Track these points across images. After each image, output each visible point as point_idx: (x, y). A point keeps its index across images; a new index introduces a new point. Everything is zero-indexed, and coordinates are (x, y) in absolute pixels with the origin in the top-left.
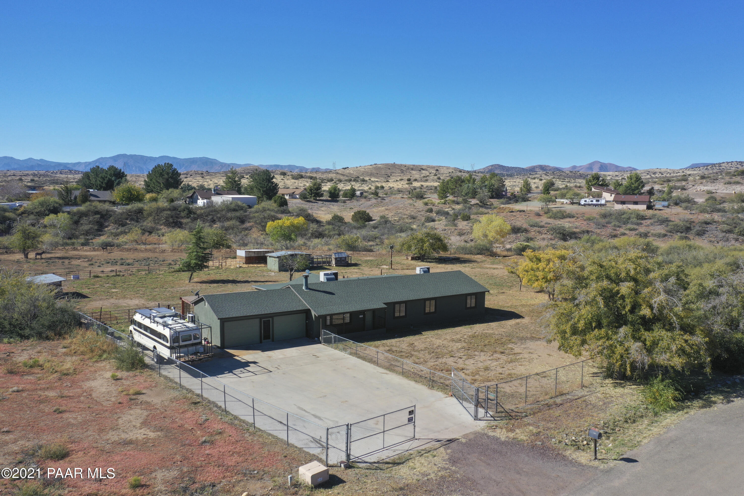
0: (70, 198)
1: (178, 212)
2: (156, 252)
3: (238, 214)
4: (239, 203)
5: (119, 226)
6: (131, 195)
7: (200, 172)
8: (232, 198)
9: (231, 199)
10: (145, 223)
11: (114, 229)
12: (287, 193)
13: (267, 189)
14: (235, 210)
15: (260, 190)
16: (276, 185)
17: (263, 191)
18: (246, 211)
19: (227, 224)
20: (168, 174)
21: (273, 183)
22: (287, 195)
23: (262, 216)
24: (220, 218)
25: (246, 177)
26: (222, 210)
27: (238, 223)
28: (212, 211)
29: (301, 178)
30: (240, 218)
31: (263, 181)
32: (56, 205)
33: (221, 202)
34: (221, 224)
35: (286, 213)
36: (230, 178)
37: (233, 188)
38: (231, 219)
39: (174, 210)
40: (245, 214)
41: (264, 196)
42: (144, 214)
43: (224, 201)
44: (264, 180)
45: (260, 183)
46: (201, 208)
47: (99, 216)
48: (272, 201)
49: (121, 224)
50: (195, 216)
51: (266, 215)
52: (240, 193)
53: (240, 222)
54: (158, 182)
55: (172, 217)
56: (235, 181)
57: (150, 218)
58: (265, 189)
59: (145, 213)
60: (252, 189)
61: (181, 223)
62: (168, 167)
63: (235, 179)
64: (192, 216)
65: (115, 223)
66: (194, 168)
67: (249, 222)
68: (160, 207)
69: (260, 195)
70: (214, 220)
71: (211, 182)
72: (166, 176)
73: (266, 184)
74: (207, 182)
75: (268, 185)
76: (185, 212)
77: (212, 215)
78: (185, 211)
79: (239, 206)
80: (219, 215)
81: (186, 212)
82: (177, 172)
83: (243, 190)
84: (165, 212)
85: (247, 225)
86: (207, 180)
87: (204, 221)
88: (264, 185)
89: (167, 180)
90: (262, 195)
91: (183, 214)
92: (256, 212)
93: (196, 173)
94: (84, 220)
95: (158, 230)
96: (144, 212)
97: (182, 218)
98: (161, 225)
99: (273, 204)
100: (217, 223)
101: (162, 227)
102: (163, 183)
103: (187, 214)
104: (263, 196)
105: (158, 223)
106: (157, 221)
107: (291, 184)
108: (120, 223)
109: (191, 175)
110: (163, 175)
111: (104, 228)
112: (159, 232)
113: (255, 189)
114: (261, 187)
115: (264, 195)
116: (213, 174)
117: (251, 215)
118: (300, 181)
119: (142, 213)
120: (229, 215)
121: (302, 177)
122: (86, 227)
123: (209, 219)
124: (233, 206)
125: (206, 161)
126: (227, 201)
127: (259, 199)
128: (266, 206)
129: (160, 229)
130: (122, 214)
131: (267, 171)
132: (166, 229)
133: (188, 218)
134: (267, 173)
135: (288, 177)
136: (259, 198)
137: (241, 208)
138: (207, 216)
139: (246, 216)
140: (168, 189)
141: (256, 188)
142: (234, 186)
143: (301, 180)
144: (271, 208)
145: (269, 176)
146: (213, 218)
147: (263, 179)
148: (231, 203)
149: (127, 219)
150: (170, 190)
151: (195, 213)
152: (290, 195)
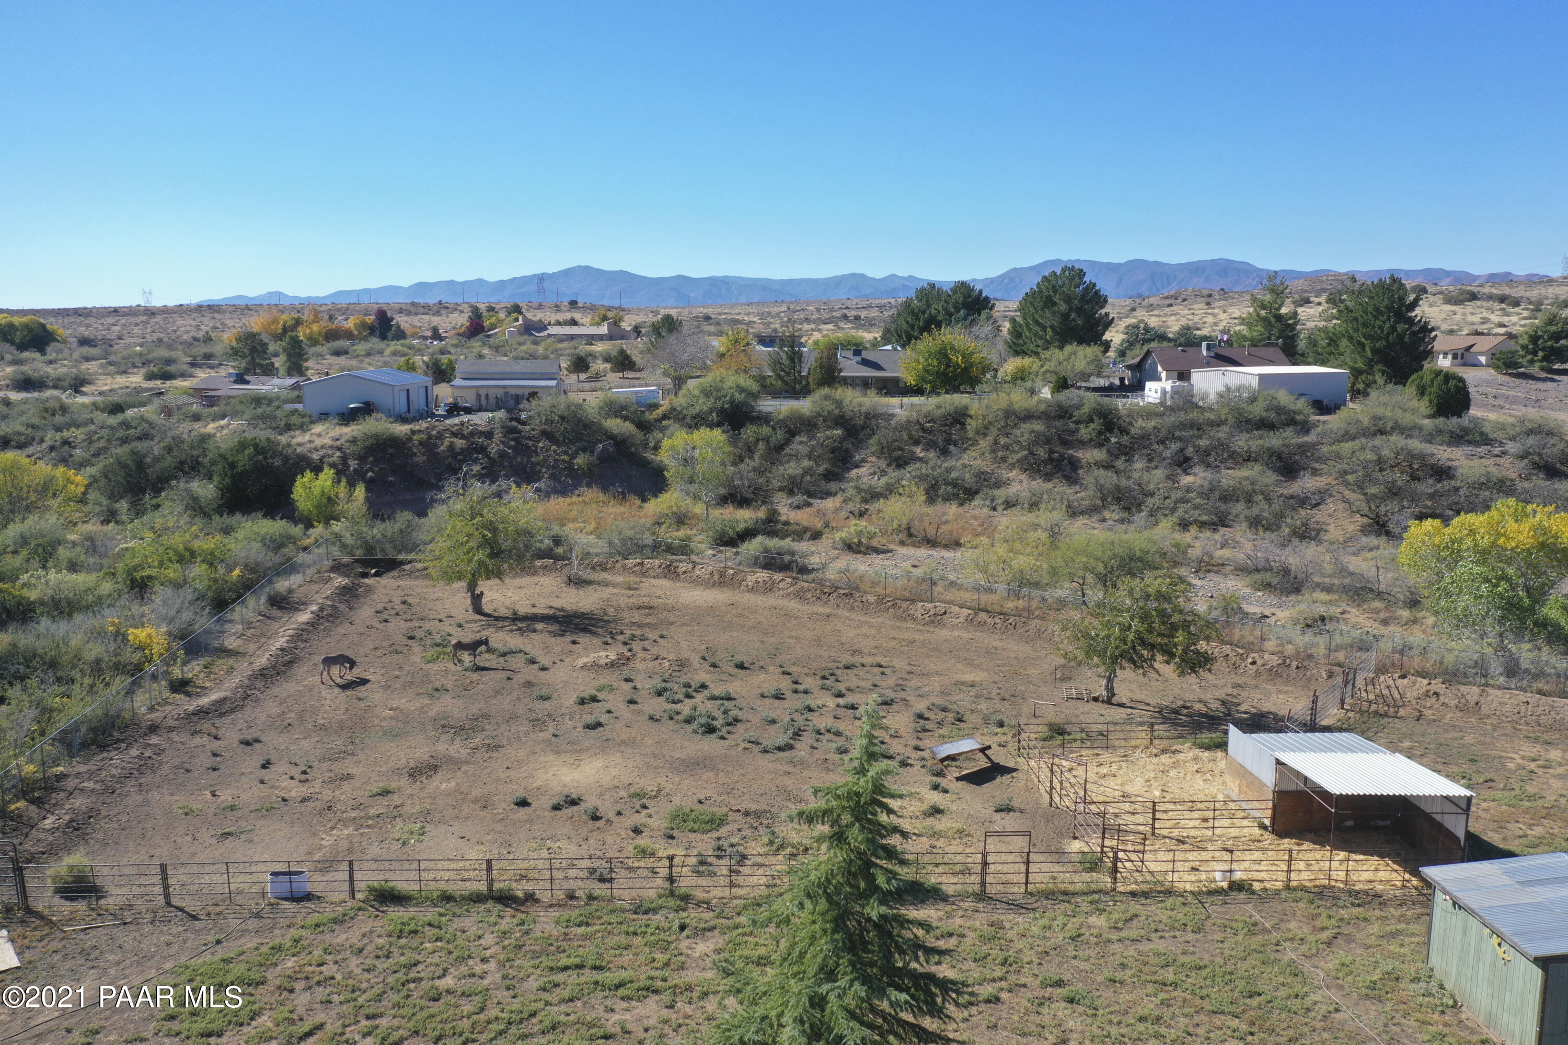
0: (800, 372)
1: (1072, 426)
2: (914, 619)
3: (1274, 441)
4: (1284, 398)
5: (889, 465)
6: (948, 366)
7: (1206, 292)
8: (1262, 377)
9: (1255, 382)
10: (965, 459)
11: (875, 473)
12: (1447, 348)
13: (1389, 345)
14: (1265, 425)
15: (1363, 346)
16: (1425, 330)
17: (1375, 351)
18: (1305, 427)
19: (1231, 477)
20: (1068, 299)
21: (1411, 321)
22: (1445, 354)
23: (1371, 456)
24: (1207, 452)
25: (1317, 300)
26: (1219, 423)
27: (1270, 477)
28: (1182, 426)
29: (1469, 301)
30: (1280, 457)
31: (1376, 318)
32: (739, 397)
33: (1220, 395)
34: (1209, 475)
35: (1470, 443)
36: (1263, 307)
37: (1269, 338)
38: (1249, 458)
39: (1061, 417)
40: (1306, 439)
41: (1376, 368)
42: (969, 427)
43: (1228, 389)
44: (1381, 313)
45: (1365, 325)
46: (1149, 412)
47: (838, 432)
48: (1410, 391)
49: (897, 459)
50: (1125, 439)
51: (1386, 452)
52: (1292, 355)
53: (1278, 471)
54: (1037, 323)
55: (1048, 441)
56: (1279, 318)
57: (984, 444)
58: (1380, 344)
59: (972, 425)
60: (1333, 341)
61: (1074, 464)
62: (1071, 279)
63: (1279, 309)
64: (1113, 440)
65: (880, 454)
66: (1198, 283)
67: (1315, 472)
68: (1016, 407)
69: (1360, 365)
70: (1187, 459)
71: (1223, 316)
72: (1063, 307)
73: (1387, 325)
74: (1214, 315)
75: (1393, 328)
76: (1092, 426)
77: (1180, 439)
78: (1092, 421)
79: (1279, 410)
80: (1204, 442)
81: (1095, 425)
82: (1097, 293)
83: (1302, 345)
84: (1026, 426)
85: (1307, 483)
86: (1216, 311)
87: (1150, 460)
88: (1381, 328)
89: (1065, 316)
90: (1370, 364)
91: (1085, 432)
92: (1348, 436)
93: (1197, 295)
94: (800, 445)
95: (998, 485)
96: (969, 420)
97: (1082, 444)
98: (1012, 466)
99: (1415, 403)
100: (1197, 469)
101: (1013, 474)
102: (1052, 327)
103: (1100, 433)
104: (1371, 367)
105: (1004, 459)
106: (1000, 454)
107: (1443, 316)
108: (895, 454)
109: (1185, 300)
110: (1054, 304)
111: (849, 470)
112: (997, 492)
113: (1344, 343)
114: (1368, 337)
115: (1378, 362)
116: (1236, 296)
117: (1325, 449)
118: (1469, 309)
119: (963, 424)
120: (1242, 442)
121: (1473, 297)
122: (792, 469)
123: (1167, 453)
124: (1258, 410)
125: (1225, 268)
126: (1238, 389)
127: (1356, 378)
128: (1389, 414)
129: (1007, 483)
130: (907, 425)
131: (1395, 280)
132: (1025, 482)
133: (1100, 445)
134: (1396, 286)
135: (1432, 299)
136: (1356, 373)
137: (1290, 420)
138: (1162, 442)
139: (1303, 449)
140: (1061, 348)
141: (1350, 338)
142: (1275, 331)
143: (1470, 307)
144: (1407, 419)
145: (1402, 299)
146: (1182, 450)
147: (1377, 310)
148: (1253, 399)
149: (917, 443)
150: (1068, 349)
151: (1124, 431)
152: (1455, 357)
